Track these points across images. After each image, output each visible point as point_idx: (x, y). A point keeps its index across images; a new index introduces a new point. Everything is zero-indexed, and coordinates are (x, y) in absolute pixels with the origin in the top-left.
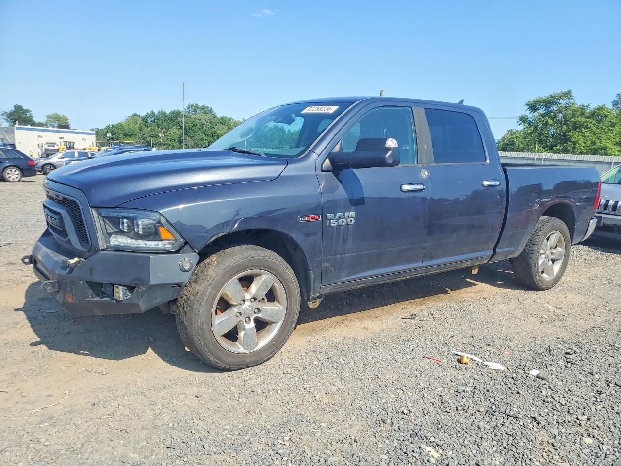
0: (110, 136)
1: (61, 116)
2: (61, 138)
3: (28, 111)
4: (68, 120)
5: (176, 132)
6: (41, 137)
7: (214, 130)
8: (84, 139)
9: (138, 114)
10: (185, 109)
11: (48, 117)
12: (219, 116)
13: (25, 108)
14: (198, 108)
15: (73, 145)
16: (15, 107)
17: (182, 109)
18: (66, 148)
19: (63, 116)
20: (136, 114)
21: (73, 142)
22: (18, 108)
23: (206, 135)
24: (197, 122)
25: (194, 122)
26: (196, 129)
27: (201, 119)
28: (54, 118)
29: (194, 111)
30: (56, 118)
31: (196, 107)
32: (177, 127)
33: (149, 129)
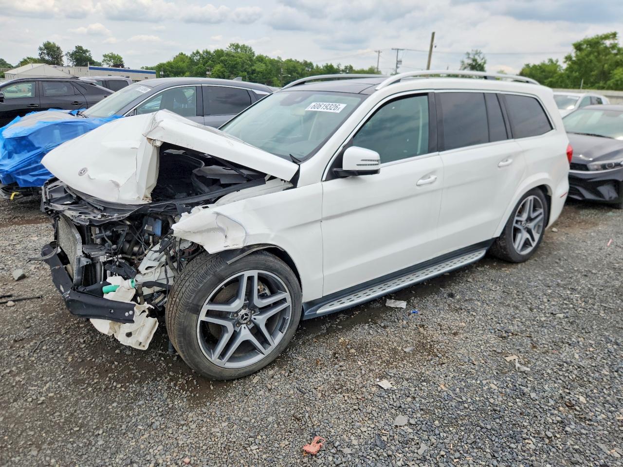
0: (163, 73)
1: (116, 55)
3: (87, 51)
4: (122, 59)
5: (220, 70)
7: (253, 68)
9: (184, 53)
11: (105, 56)
12: (257, 54)
13: (84, 48)
14: (239, 47)
16: (77, 47)
17: (224, 49)
20: (182, 54)
22: (79, 48)
23: (248, 73)
24: (239, 60)
25: (236, 60)
26: (239, 67)
27: (242, 58)
28: (110, 57)
29: (235, 50)
30: (112, 57)
31: (237, 46)
32: (222, 64)
33: (196, 67)
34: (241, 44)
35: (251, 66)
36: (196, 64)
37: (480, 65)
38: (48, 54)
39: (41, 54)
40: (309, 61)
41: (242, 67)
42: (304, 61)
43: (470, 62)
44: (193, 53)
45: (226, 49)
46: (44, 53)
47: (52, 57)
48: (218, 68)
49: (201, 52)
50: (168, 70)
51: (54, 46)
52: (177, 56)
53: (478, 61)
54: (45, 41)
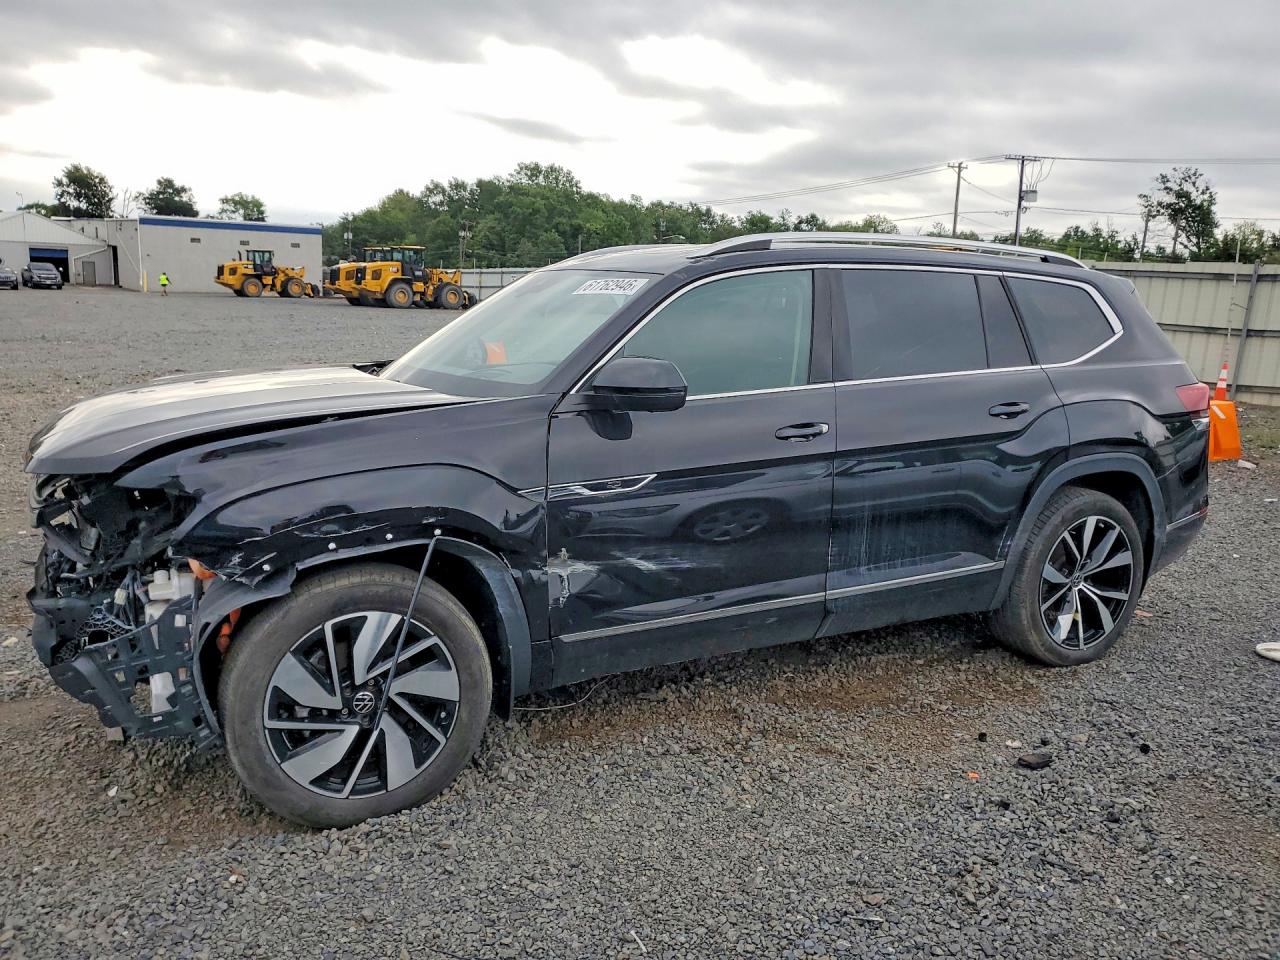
0: (351, 237)
1: (250, 199)
2: (243, 243)
3: (183, 190)
4: (261, 205)
5: (493, 228)
6: (198, 240)
7: (575, 222)
8: (296, 245)
9: (405, 191)
10: (512, 175)
11: (225, 201)
12: (585, 188)
13: (178, 184)
14: (540, 172)
15: (270, 259)
16: (160, 182)
18: (251, 267)
19: (253, 197)
20: (401, 191)
21: (270, 252)
22: (167, 184)
23: (562, 234)
24: (540, 203)
25: (534, 203)
26: (539, 220)
27: (548, 198)
28: (236, 203)
29: (530, 178)
30: (240, 203)
31: (534, 171)
32: (497, 215)
33: (434, 221)
35: (572, 216)
36: (434, 213)
37: (1200, 207)
38: (78, 196)
39: (62, 196)
41: (549, 218)
43: (1170, 199)
44: (428, 189)
45: (509, 177)
46: (69, 193)
47: (89, 202)
48: (490, 224)
49: (446, 186)
50: (365, 229)
51: (90, 176)
52: (389, 198)
53: (1193, 197)
54: (68, 164)
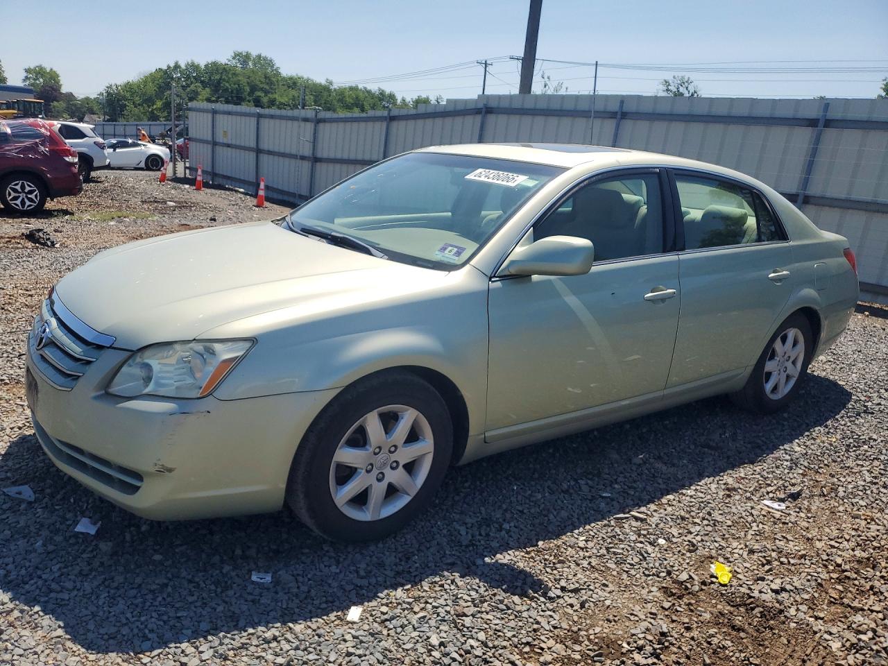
34: (254, 53)
40: (388, 91)
42: (380, 89)
